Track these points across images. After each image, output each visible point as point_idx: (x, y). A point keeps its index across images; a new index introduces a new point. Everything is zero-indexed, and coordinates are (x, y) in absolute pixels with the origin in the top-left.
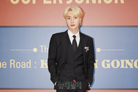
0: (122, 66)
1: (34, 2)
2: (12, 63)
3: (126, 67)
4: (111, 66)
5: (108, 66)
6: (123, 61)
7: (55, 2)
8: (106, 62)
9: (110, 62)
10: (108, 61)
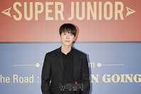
0: (122, 81)
1: (36, 19)
2: (16, 78)
6: (123, 76)
7: (57, 19)
8: (106, 77)
9: (111, 77)
10: (109, 76)
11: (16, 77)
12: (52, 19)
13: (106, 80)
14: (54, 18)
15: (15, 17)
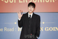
0: (54, 30)
1: (15, 2)
3: (56, 30)
4: (49, 30)
5: (48, 30)
6: (54, 28)
7: (24, 2)
8: (47, 28)
9: (49, 28)
10: (48, 28)
11: (5, 28)
12: (22, 2)
13: (47, 30)
14: (23, 2)
15: (5, 1)
